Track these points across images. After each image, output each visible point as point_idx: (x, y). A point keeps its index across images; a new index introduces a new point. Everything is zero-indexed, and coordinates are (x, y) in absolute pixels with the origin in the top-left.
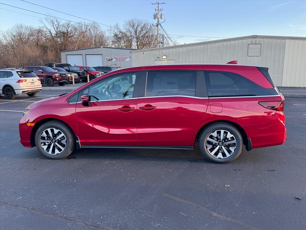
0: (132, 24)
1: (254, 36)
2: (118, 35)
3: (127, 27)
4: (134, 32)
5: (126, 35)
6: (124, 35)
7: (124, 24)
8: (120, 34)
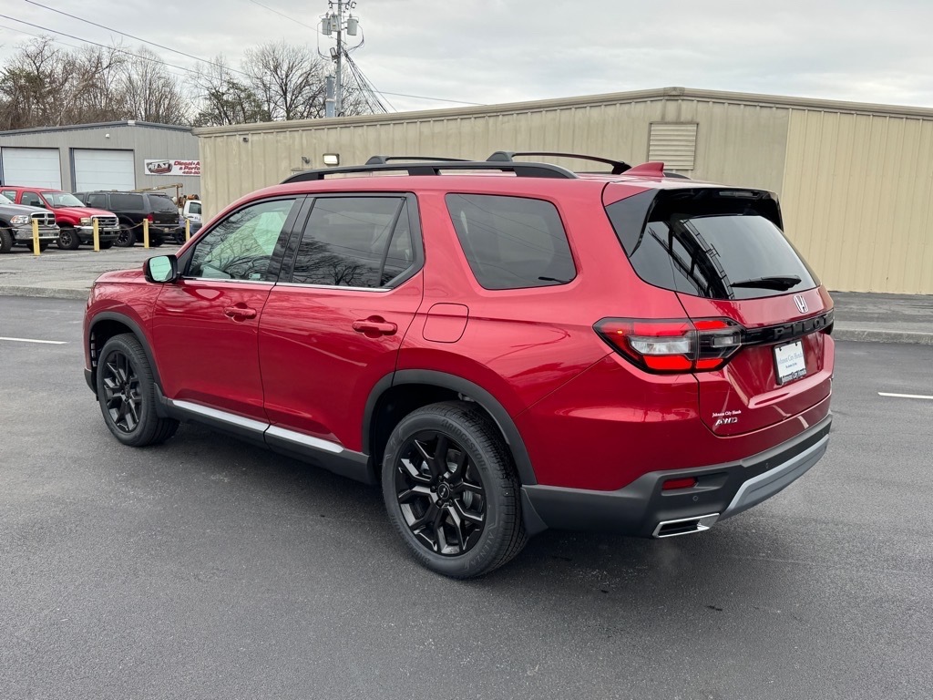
0: (271, 62)
1: (674, 93)
2: (223, 94)
3: (256, 70)
4: (277, 88)
5: (249, 96)
6: (243, 95)
7: (244, 59)
8: (231, 91)
